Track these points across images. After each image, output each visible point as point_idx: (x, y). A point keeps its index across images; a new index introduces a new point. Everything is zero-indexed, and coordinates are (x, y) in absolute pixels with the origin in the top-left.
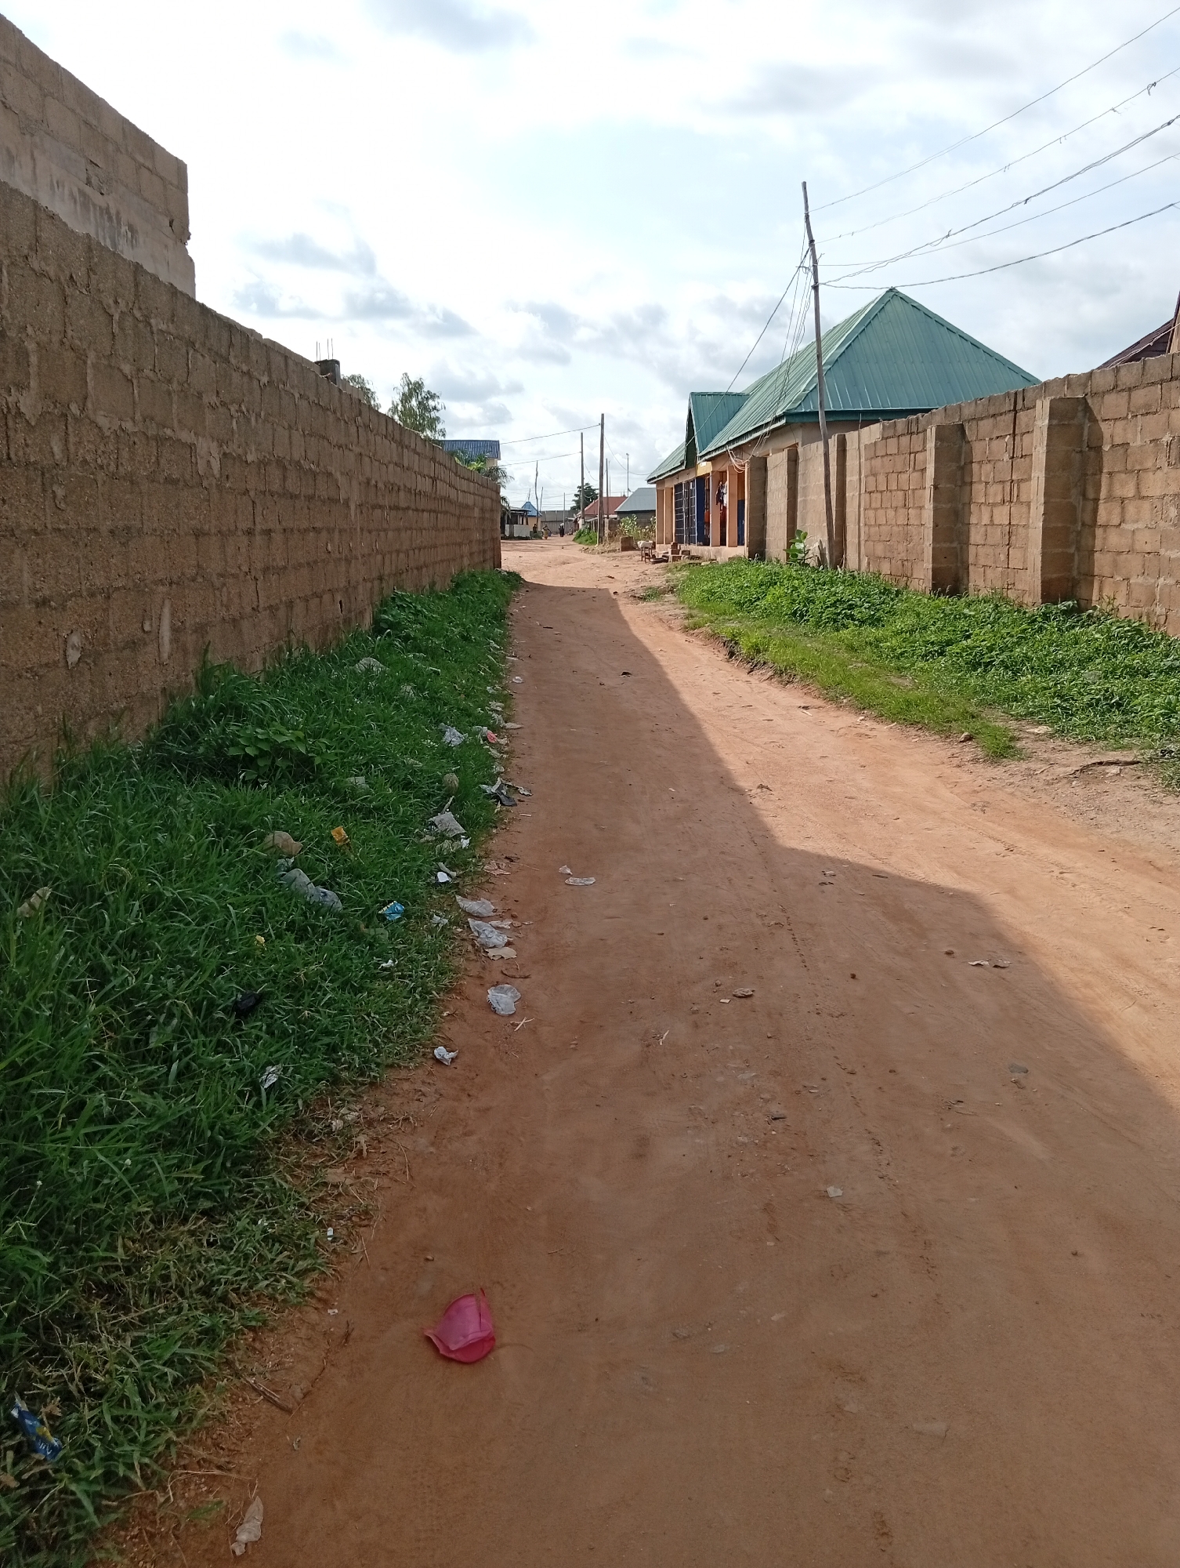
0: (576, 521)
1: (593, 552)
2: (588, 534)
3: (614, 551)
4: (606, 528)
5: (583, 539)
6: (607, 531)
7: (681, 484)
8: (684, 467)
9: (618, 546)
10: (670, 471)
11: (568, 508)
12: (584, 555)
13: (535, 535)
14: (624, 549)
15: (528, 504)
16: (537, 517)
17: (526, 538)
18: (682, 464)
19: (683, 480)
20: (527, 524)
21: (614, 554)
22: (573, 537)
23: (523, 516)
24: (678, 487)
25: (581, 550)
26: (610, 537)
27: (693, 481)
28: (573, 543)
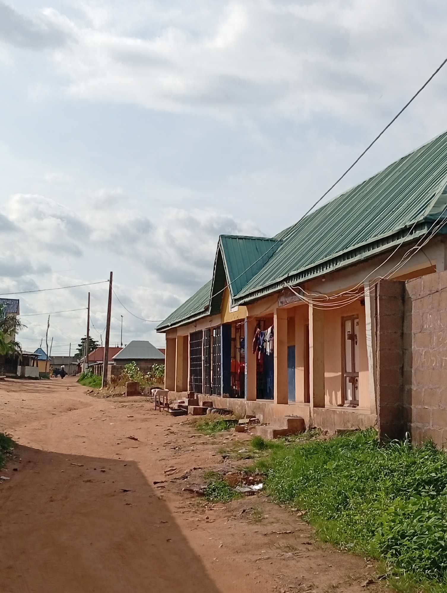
0: (79, 365)
1: (98, 396)
2: (91, 376)
3: (120, 395)
4: (109, 373)
5: (87, 381)
6: (109, 376)
7: (201, 332)
8: (208, 313)
9: (124, 389)
10: (189, 318)
11: (73, 355)
12: (89, 399)
13: (44, 376)
14: (130, 394)
15: (40, 350)
16: (46, 361)
17: (36, 379)
18: (206, 309)
19: (203, 328)
20: (37, 366)
21: (120, 399)
22: (77, 379)
23: (34, 359)
24: (196, 335)
25: (85, 393)
26: (113, 381)
27: (218, 328)
28: (77, 384)
